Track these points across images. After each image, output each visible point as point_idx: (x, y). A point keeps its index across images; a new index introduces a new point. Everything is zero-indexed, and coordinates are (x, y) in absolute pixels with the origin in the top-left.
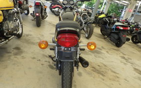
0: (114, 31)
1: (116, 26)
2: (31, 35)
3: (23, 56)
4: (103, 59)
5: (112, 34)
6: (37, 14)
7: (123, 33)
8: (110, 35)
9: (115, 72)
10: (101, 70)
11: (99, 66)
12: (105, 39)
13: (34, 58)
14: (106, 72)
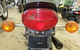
0: (72, 15)
1: (73, 11)
2: (14, 18)
3: (3, 35)
4: (67, 35)
5: (70, 17)
6: (19, 4)
7: (78, 16)
8: (68, 18)
9: (78, 46)
10: (67, 45)
11: (65, 41)
12: (65, 20)
13: (13, 36)
14: (71, 47)
